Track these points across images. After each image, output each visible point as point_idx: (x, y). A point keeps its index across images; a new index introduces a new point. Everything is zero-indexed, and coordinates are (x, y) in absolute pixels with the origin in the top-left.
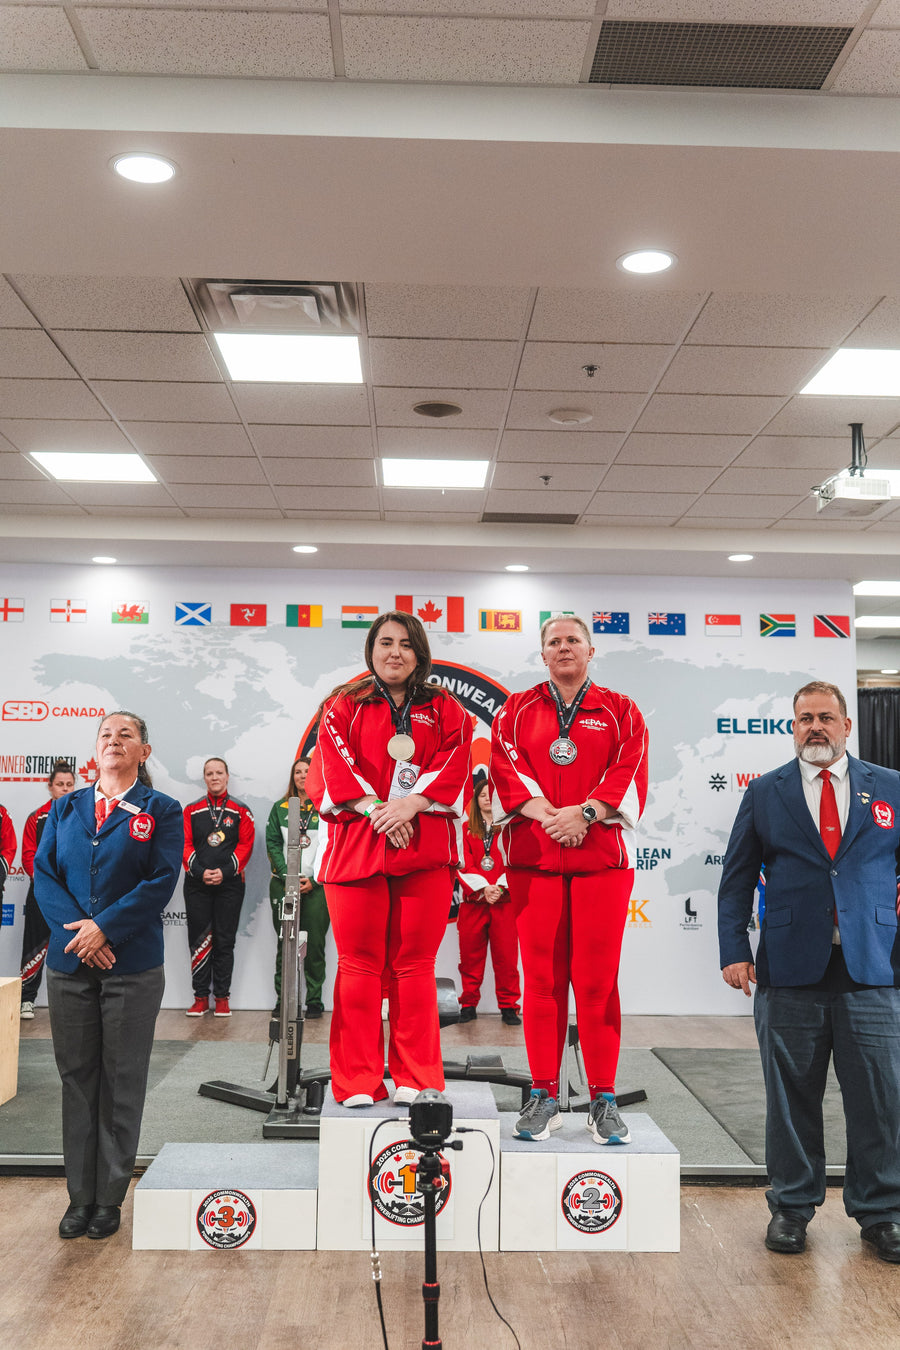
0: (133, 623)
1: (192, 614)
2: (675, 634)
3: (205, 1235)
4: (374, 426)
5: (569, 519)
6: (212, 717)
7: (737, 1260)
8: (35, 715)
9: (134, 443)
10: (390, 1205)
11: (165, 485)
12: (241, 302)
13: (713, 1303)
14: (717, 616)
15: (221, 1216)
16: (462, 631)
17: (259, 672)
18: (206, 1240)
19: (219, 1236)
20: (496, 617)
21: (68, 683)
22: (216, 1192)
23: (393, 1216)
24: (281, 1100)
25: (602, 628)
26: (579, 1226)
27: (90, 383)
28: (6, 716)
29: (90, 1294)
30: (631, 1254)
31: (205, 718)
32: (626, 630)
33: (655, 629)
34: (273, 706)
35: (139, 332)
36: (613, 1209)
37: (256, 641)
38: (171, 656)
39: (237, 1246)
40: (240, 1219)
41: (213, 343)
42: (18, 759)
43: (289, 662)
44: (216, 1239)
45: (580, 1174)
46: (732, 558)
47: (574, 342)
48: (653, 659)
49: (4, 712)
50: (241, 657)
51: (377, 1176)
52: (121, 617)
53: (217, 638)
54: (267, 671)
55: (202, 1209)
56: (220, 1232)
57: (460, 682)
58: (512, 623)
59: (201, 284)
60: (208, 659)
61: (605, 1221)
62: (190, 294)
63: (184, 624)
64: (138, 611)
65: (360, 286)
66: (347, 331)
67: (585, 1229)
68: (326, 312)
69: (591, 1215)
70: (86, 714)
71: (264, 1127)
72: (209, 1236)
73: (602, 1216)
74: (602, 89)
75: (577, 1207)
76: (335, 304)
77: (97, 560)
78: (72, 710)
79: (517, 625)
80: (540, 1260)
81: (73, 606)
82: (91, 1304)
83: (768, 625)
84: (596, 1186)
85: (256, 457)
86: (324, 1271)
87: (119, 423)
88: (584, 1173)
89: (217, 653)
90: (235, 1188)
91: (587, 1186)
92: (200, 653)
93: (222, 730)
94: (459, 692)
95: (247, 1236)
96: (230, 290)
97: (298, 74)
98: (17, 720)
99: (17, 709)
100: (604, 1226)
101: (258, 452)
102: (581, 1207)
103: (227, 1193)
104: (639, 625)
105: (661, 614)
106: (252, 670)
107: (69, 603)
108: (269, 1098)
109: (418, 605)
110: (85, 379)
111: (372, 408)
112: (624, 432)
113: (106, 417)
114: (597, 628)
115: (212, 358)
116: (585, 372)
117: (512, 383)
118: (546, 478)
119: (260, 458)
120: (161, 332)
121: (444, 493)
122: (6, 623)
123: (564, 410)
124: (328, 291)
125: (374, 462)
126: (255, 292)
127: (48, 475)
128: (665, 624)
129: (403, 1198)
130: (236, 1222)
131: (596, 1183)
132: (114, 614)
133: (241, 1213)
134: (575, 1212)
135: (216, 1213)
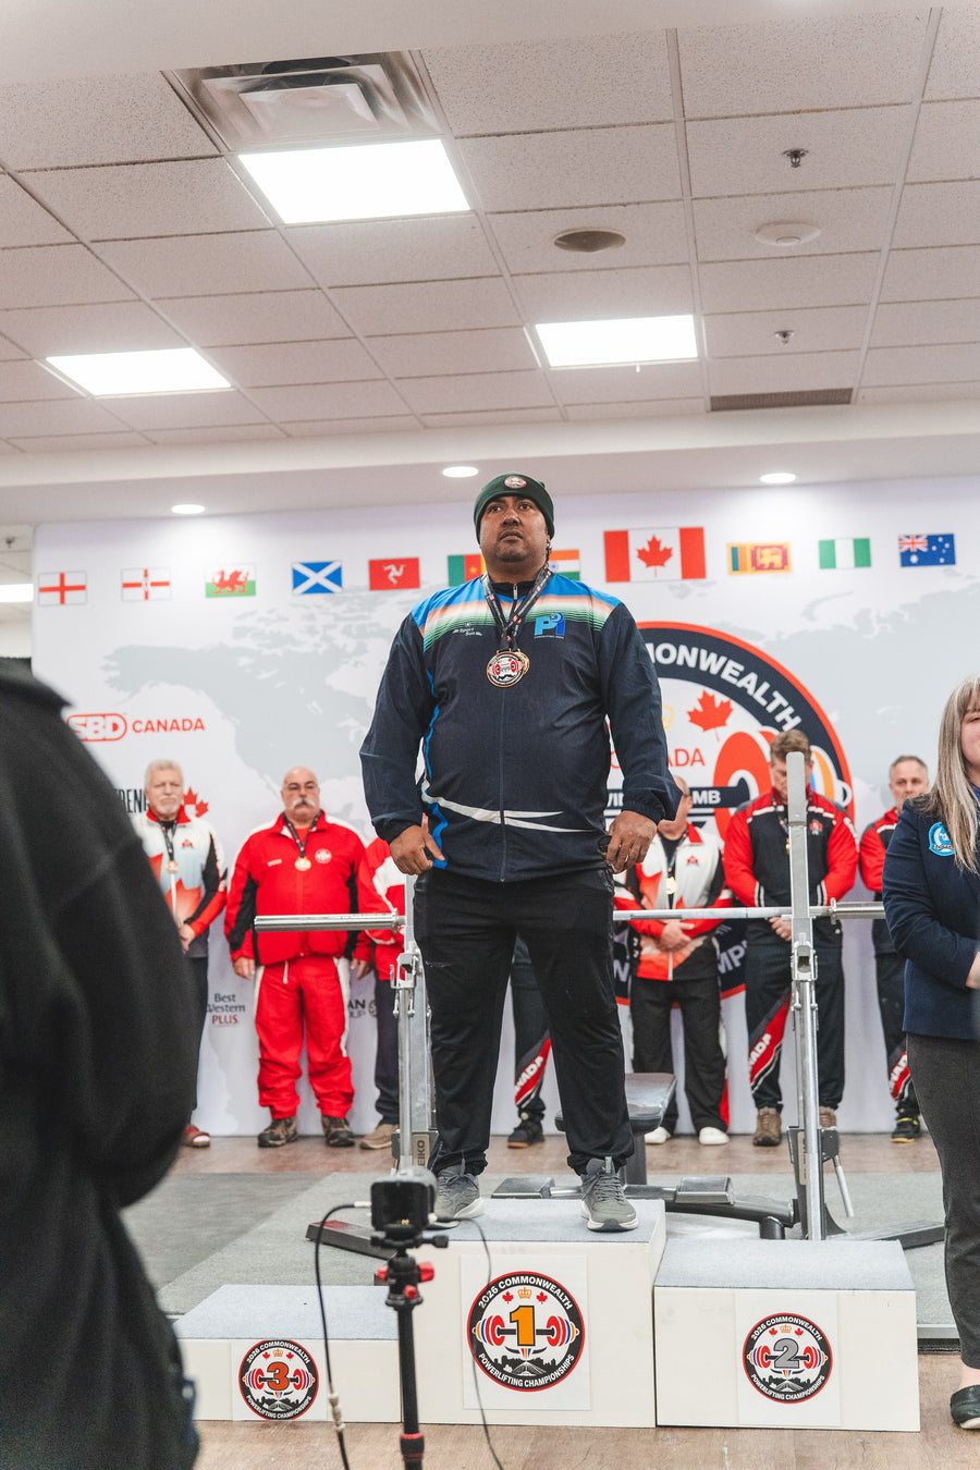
0: (236, 595)
1: (317, 578)
3: (250, 1400)
4: (507, 275)
5: (840, 397)
6: (350, 722)
8: (109, 733)
9: (180, 331)
10: (500, 1362)
11: (242, 390)
12: (257, 103)
15: (271, 1375)
16: (703, 575)
18: (252, 1408)
19: (270, 1402)
20: (753, 554)
21: (152, 685)
22: (263, 1343)
23: (504, 1378)
25: (914, 559)
26: (770, 1392)
27: (95, 247)
31: (342, 724)
32: (950, 559)
36: (818, 1369)
38: (289, 639)
39: (295, 1416)
40: (296, 1380)
41: (240, 168)
44: (265, 1406)
45: (769, 1318)
47: (758, 115)
50: (386, 634)
51: (481, 1322)
52: (218, 589)
53: (354, 611)
55: (245, 1366)
56: (271, 1397)
57: (704, 653)
58: (778, 560)
59: (196, 80)
60: (341, 641)
61: (807, 1385)
62: (186, 98)
63: (306, 592)
65: (418, 60)
66: (428, 133)
67: (779, 1396)
69: (787, 1377)
70: (178, 728)
72: (257, 1402)
73: (803, 1378)
75: (766, 1365)
76: (389, 92)
77: (178, 509)
78: (159, 723)
79: (785, 562)
81: (152, 578)
84: (793, 1335)
85: (355, 337)
87: (153, 304)
88: (774, 1317)
89: (354, 631)
90: (288, 1338)
91: (780, 1336)
92: (330, 633)
94: (704, 667)
95: (307, 1402)
96: (239, 90)
99: (85, 725)
100: (806, 1393)
101: (357, 334)
102: (772, 1366)
103: (277, 1344)
104: (970, 551)
107: (146, 574)
109: (637, 543)
110: (86, 242)
111: (495, 249)
112: (879, 251)
113: (131, 296)
114: (905, 560)
115: (245, 193)
116: (788, 161)
117: (687, 192)
118: (785, 334)
119: (362, 339)
120: (166, 161)
121: (638, 370)
122: (63, 607)
123: (776, 223)
124: (374, 73)
125: (525, 329)
126: (277, 84)
127: (81, 390)
129: (517, 1352)
130: (291, 1384)
131: (793, 1332)
132: (207, 585)
133: (297, 1372)
134: (764, 1373)
135: (265, 1371)
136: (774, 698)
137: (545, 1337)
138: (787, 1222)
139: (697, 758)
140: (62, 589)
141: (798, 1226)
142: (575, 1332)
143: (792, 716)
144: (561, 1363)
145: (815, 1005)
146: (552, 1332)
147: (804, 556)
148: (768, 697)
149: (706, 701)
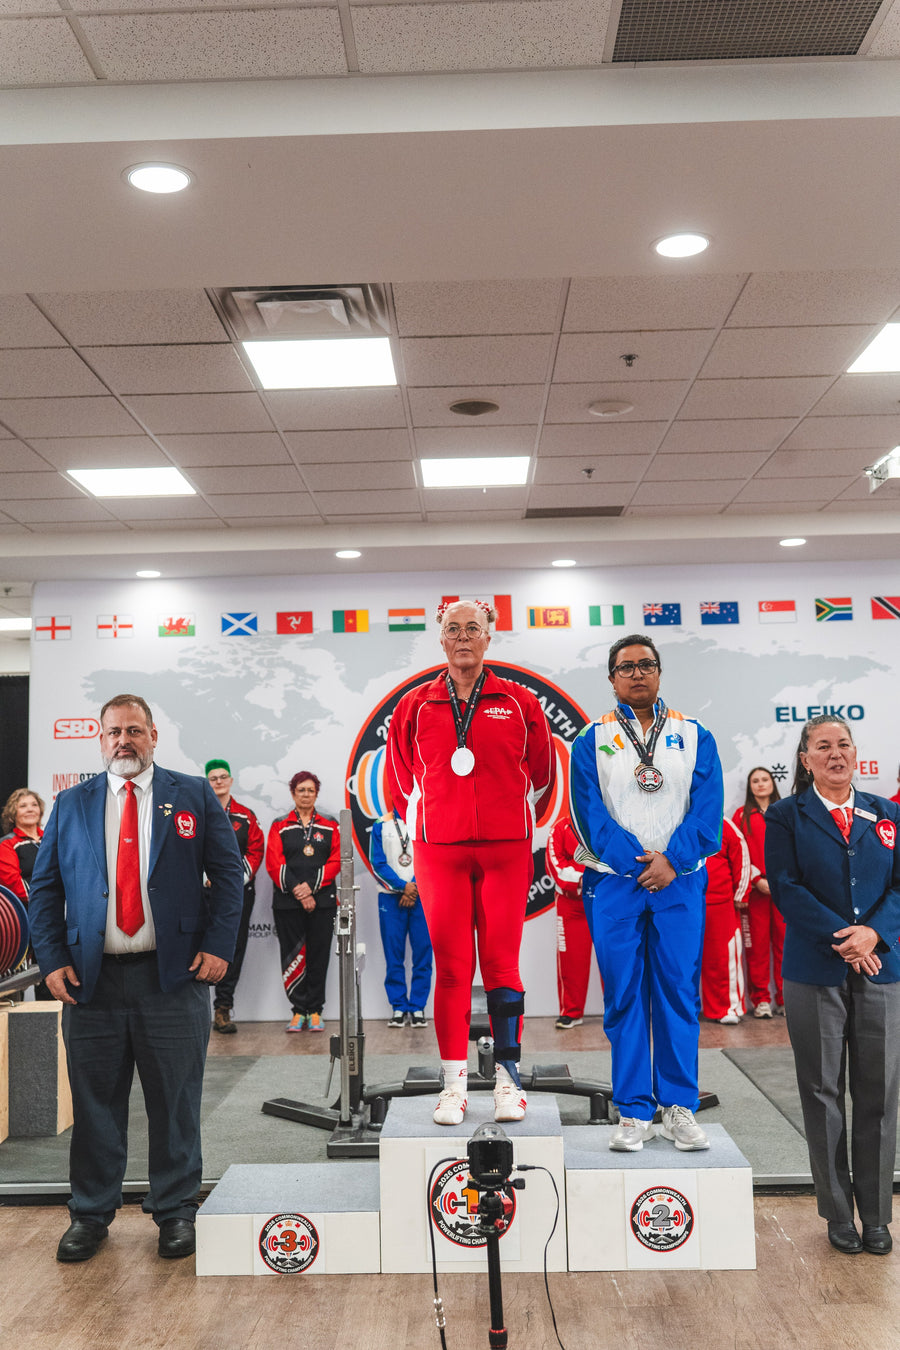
0: (179, 636)
1: (241, 624)
2: (728, 623)
3: (268, 1260)
4: (410, 427)
5: (614, 512)
6: (262, 727)
7: (819, 1276)
8: (86, 733)
9: (170, 457)
10: (454, 1226)
11: (204, 496)
12: (267, 309)
13: (797, 1325)
14: (772, 603)
15: (283, 1240)
16: (511, 629)
17: (309, 680)
18: (269, 1265)
19: (283, 1260)
20: (545, 614)
22: (277, 1216)
23: (457, 1238)
24: (345, 1118)
25: (653, 620)
26: (650, 1244)
27: (122, 399)
28: (58, 735)
29: (154, 1330)
30: (708, 1272)
31: (256, 728)
32: (678, 621)
33: (708, 619)
34: (324, 714)
36: (684, 1226)
37: (303, 648)
38: (219, 667)
39: (301, 1271)
40: (302, 1243)
41: (242, 352)
42: (72, 777)
43: (338, 668)
44: (279, 1263)
45: (649, 1190)
46: (783, 543)
47: (611, 332)
48: (707, 651)
49: (56, 731)
50: (288, 665)
51: (439, 1197)
52: (168, 631)
53: (265, 648)
54: (315, 678)
55: (264, 1234)
56: (283, 1257)
58: (561, 619)
59: (226, 293)
60: (256, 669)
61: (676, 1238)
62: (216, 304)
63: (233, 634)
64: (184, 624)
65: (388, 286)
66: (378, 332)
67: (656, 1247)
68: (355, 315)
69: (662, 1233)
71: (328, 1146)
72: (273, 1261)
73: (673, 1233)
74: (626, 69)
75: (647, 1225)
76: (362, 306)
77: (141, 574)
79: (566, 621)
80: (614, 1281)
81: (120, 622)
82: (156, 1340)
83: (823, 610)
84: (665, 1202)
85: (293, 464)
86: (392, 1300)
87: (154, 438)
88: (653, 1189)
89: (265, 662)
90: (296, 1211)
91: (656, 1203)
92: (248, 664)
93: (273, 740)
95: (310, 1260)
96: (256, 298)
97: (311, 72)
98: (69, 738)
99: (69, 727)
100: (676, 1244)
101: (296, 460)
102: (651, 1225)
103: (288, 1216)
104: (691, 616)
105: (713, 603)
106: (300, 678)
107: (115, 619)
108: (331, 1115)
110: (117, 395)
111: (407, 410)
112: (667, 421)
113: (140, 432)
114: (648, 620)
115: (240, 366)
116: (624, 362)
117: (549, 378)
118: (589, 471)
119: (297, 465)
120: (189, 344)
121: (485, 491)
122: (54, 641)
123: (604, 402)
124: (355, 293)
125: (413, 463)
126: (281, 298)
127: (87, 491)
128: (718, 613)
129: (466, 1218)
130: (299, 1246)
131: (665, 1200)
132: (160, 628)
133: (303, 1237)
134: (645, 1230)
135: (279, 1238)
136: (558, 714)
140: (53, 628)
143: (571, 726)
147: (579, 617)
148: (555, 713)
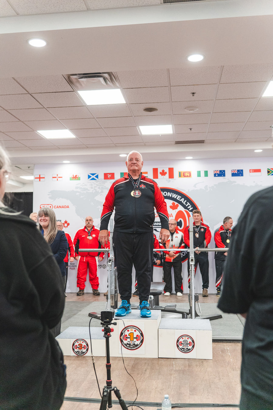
0: (76, 180)
1: (94, 177)
2: (240, 176)
3: (74, 351)
4: (133, 116)
5: (202, 142)
9: (65, 126)
10: (126, 344)
11: (78, 138)
12: (82, 81)
14: (254, 170)
15: (79, 346)
16: (173, 178)
18: (75, 353)
19: (79, 352)
20: (184, 173)
21: (58, 198)
22: (77, 340)
23: (127, 347)
25: (217, 175)
26: (182, 351)
27: (47, 109)
31: (98, 207)
32: (224, 175)
33: (233, 175)
35: (56, 92)
36: (192, 346)
38: (87, 189)
39: (84, 355)
40: (84, 347)
41: (78, 94)
44: (78, 353)
45: (182, 336)
46: (256, 151)
47: (185, 86)
48: (233, 184)
49: (41, 208)
50: (107, 189)
51: (123, 336)
52: (72, 179)
53: (101, 184)
55: (73, 344)
58: (189, 175)
59: (69, 76)
60: (98, 190)
61: (189, 349)
62: (67, 79)
63: (91, 180)
64: (77, 177)
65: (115, 73)
66: (117, 88)
67: (183, 352)
68: (108, 82)
69: (185, 348)
72: (76, 352)
74: (168, 5)
75: (181, 345)
76: (109, 79)
77: (65, 162)
78: (60, 206)
80: (174, 363)
81: (59, 176)
83: (270, 172)
84: (187, 339)
87: (60, 121)
88: (183, 335)
89: (101, 188)
90: (82, 338)
91: (184, 339)
92: (96, 188)
94: (173, 197)
95: (86, 352)
96: (78, 78)
97: (76, 10)
99: (44, 206)
100: (189, 351)
101: (102, 127)
103: (80, 340)
104: (228, 174)
105: (235, 170)
107: (57, 175)
109: (160, 171)
111: (131, 111)
112: (210, 113)
113: (56, 119)
114: (215, 175)
115: (79, 99)
116: (192, 95)
117: (171, 100)
118: (191, 129)
120: (62, 92)
121: (160, 136)
122: (40, 182)
123: (189, 107)
124: (106, 75)
125: (137, 127)
126: (86, 77)
127: (44, 137)
128: (237, 173)
129: (130, 342)
130: (83, 348)
132: (70, 178)
133: (84, 346)
134: (181, 347)
135: (77, 345)
137: (136, 339)
138: (188, 314)
139: (171, 216)
140: (40, 178)
141: (190, 315)
142: (142, 338)
143: (191, 207)
144: (139, 345)
145: (194, 269)
146: (137, 338)
147: (194, 174)
148: (186, 203)
149: (173, 204)
